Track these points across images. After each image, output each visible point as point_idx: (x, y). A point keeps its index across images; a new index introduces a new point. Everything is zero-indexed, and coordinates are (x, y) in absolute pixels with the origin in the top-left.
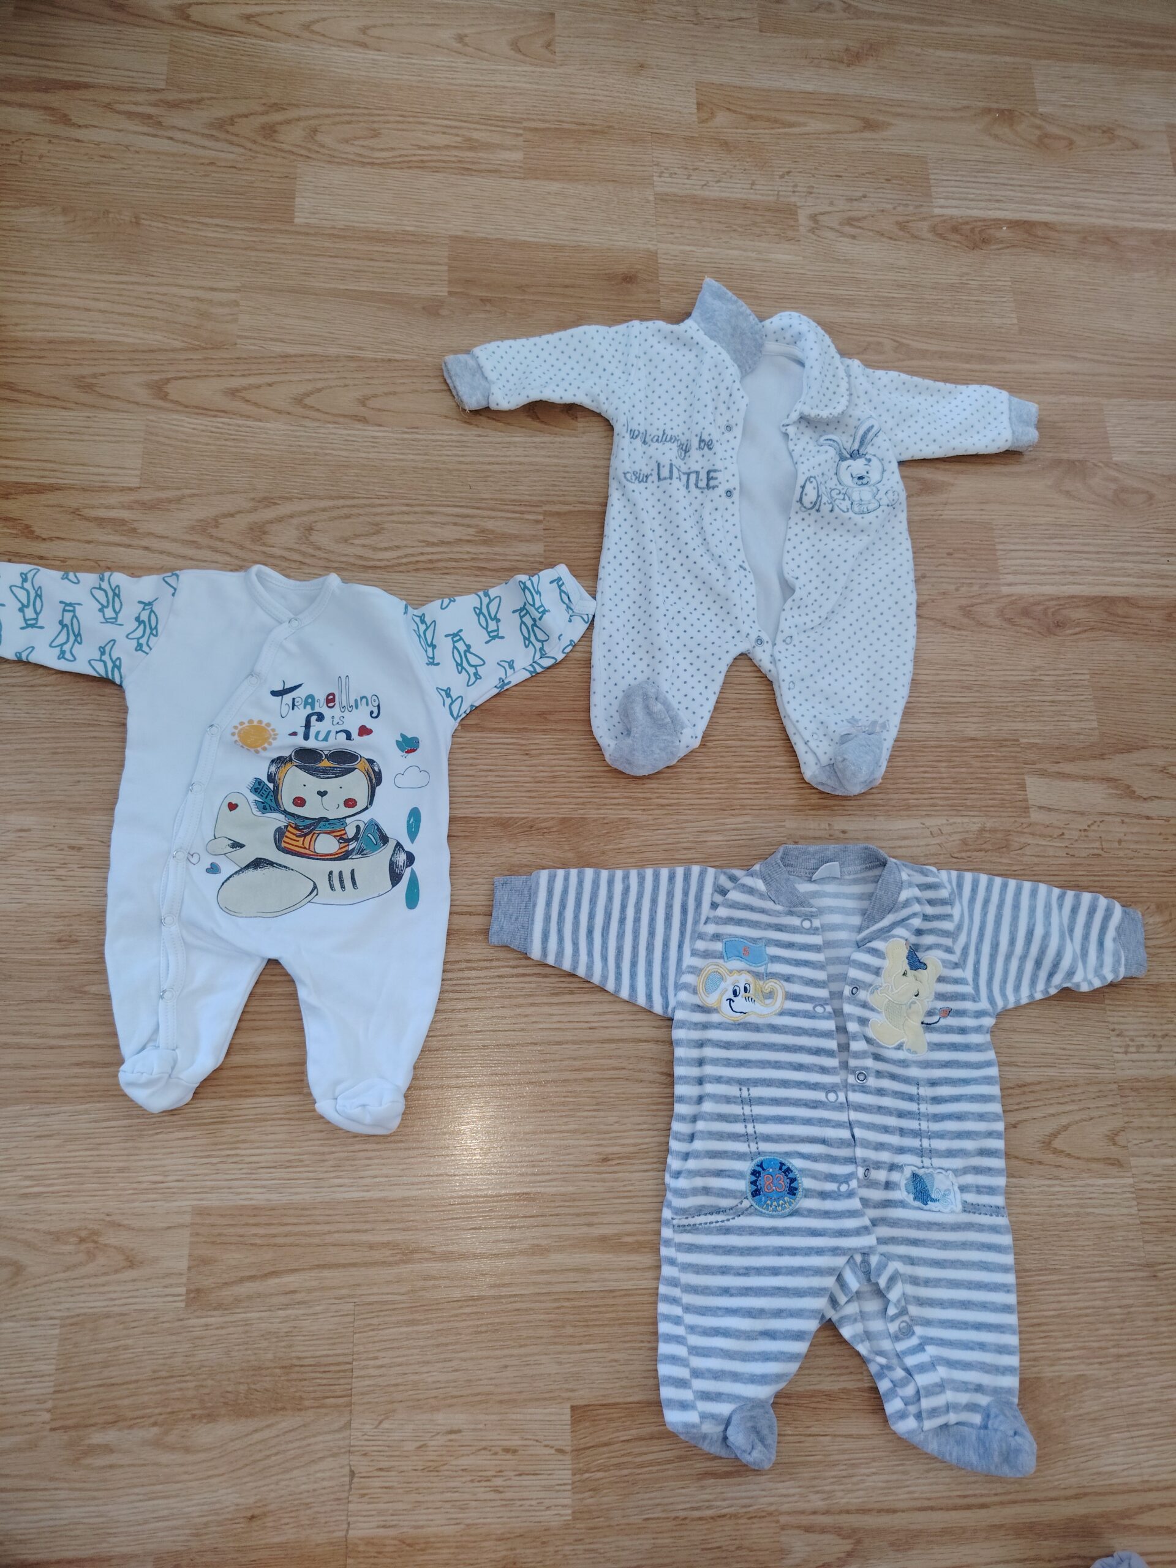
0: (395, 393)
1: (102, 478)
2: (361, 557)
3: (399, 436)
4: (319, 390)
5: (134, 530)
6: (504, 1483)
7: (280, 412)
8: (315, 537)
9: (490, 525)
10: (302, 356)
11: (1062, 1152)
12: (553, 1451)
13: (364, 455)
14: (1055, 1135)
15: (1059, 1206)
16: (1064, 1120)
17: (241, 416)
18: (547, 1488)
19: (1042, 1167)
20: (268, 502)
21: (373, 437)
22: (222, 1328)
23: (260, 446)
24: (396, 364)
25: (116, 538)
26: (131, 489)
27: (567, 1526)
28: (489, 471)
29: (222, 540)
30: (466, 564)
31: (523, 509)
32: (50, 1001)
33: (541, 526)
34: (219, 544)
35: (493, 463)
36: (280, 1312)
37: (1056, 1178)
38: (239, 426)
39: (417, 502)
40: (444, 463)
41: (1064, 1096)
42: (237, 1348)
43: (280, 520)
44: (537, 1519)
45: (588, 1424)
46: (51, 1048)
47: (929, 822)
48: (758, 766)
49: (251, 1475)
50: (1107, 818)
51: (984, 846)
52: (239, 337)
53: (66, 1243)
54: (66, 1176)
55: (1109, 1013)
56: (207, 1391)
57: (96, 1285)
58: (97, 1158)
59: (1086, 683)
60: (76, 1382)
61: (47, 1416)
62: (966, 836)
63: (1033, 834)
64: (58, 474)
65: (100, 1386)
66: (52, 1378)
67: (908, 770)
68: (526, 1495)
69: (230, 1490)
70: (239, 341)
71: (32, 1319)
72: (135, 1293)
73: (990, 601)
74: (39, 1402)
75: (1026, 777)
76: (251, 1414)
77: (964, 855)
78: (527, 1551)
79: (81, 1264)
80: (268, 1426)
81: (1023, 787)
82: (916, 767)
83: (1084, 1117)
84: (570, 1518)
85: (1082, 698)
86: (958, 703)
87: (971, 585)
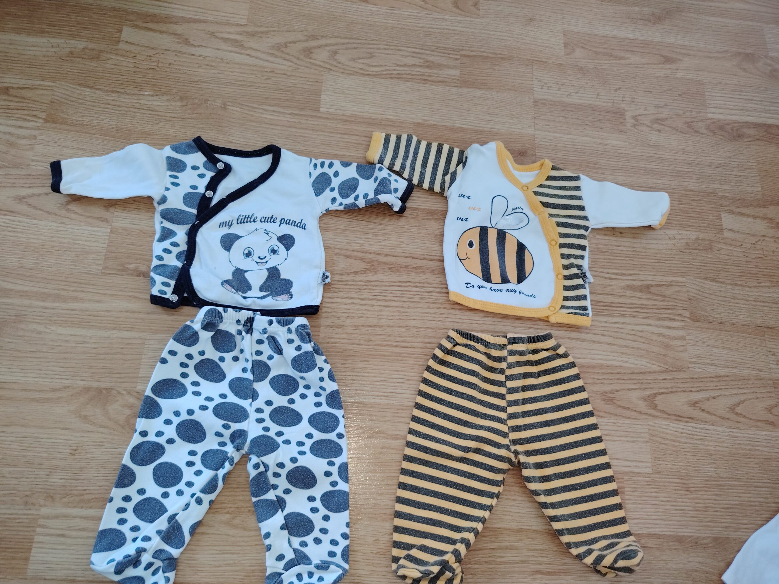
1: (227, 19)
2: (361, 69)
3: (384, 10)
5: (243, 45)
8: (338, 57)
9: (431, 58)
11: (741, 414)
13: (366, 19)
14: (737, 405)
15: (739, 444)
16: (742, 398)
19: (729, 422)
20: (314, 37)
21: (371, 10)
23: (311, 10)
25: (234, 49)
26: (242, 25)
28: (432, 32)
29: (288, 54)
30: (417, 77)
31: (450, 52)
33: (459, 61)
34: (287, 56)
35: (434, 28)
37: (737, 428)
39: (393, 44)
40: (408, 26)
41: (742, 385)
43: (319, 47)
47: (668, 232)
50: (766, 239)
51: (698, 247)
55: (767, 342)
59: (755, 167)
62: (688, 241)
63: (726, 244)
64: (204, 15)
73: (702, 121)
75: (722, 213)
77: (687, 251)
81: (720, 218)
83: (753, 397)
85: (753, 175)
86: (684, 171)
87: (691, 111)
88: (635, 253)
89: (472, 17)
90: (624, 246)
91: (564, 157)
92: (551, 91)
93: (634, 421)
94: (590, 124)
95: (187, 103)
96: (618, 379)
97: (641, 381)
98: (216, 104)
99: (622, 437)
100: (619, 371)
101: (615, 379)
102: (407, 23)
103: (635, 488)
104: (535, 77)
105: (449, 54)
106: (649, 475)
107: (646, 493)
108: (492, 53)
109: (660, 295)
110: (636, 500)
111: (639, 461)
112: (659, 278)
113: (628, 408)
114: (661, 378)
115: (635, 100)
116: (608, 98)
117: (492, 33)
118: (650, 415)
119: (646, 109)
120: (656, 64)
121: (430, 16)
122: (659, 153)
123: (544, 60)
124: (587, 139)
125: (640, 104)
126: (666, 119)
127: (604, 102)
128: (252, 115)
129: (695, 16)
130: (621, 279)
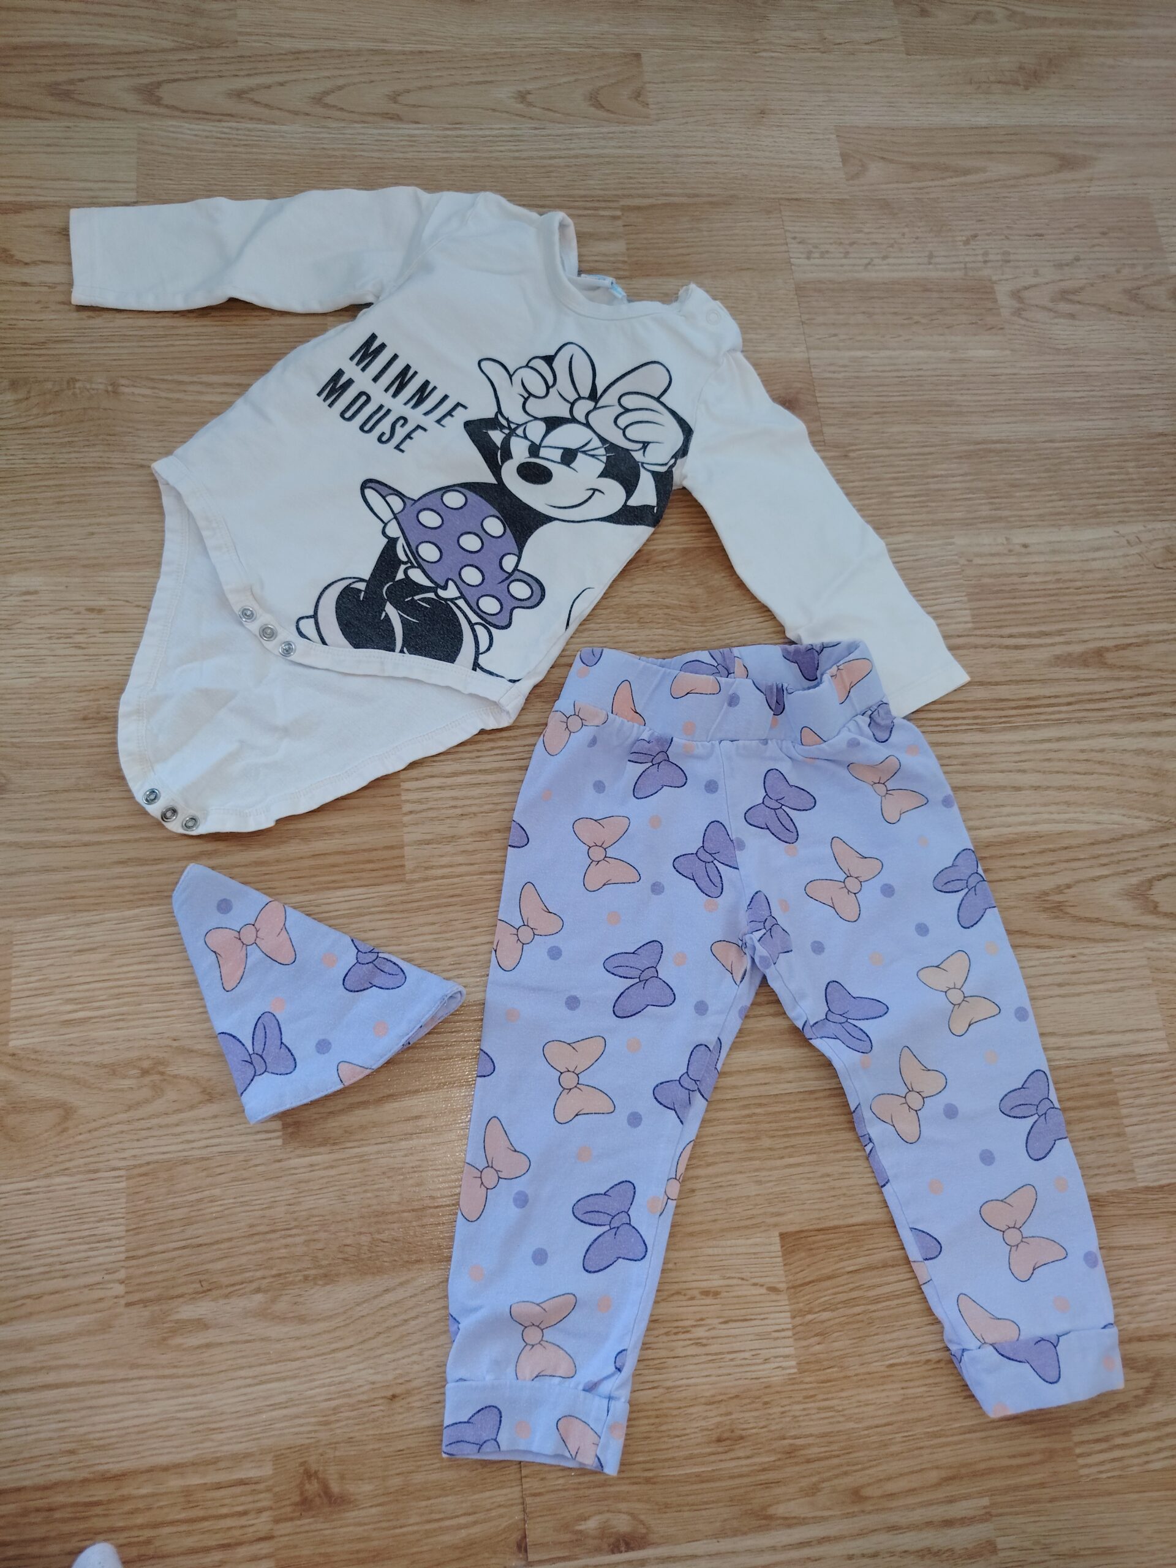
0: (431, 87)
1: (91, 194)
3: (439, 132)
4: (340, 88)
6: (707, 1334)
7: (296, 113)
10: (316, 51)
12: (763, 1291)
13: (401, 155)
17: (251, 119)
18: (761, 1336)
21: (409, 135)
22: (332, 1167)
23: (276, 151)
24: (429, 56)
27: (792, 1381)
28: (550, 166)
31: (596, 204)
32: (79, 790)
33: (620, 223)
35: (555, 158)
36: (403, 1143)
38: (249, 130)
40: (497, 159)
42: (353, 1190)
44: (754, 1375)
45: (803, 1254)
46: (85, 845)
47: (1124, 529)
48: (913, 477)
49: (387, 1345)
52: (240, 33)
53: (124, 1077)
54: (118, 996)
56: (320, 1246)
57: (167, 1126)
58: (154, 973)
60: (152, 1245)
61: (120, 1289)
62: (1168, 543)
64: (37, 191)
65: (184, 1248)
66: (123, 1242)
67: (1091, 472)
68: (737, 1346)
69: (361, 1366)
70: (239, 38)
71: (90, 1171)
72: (218, 1132)
73: (1159, 283)
74: (109, 1272)
76: (380, 1271)
77: (1169, 564)
78: (747, 1415)
79: (147, 1101)
80: (401, 1284)
82: (1099, 468)
84: (795, 1370)
86: (1138, 395)
87: (1133, 266)
88: (1061, 585)
89: (634, 124)
90: (1036, 573)
91: (881, 399)
92: (827, 262)
93: (1115, 947)
94: (923, 321)
95: (29, 392)
96: (1067, 861)
97: (1115, 858)
98: (94, 386)
99: (1095, 983)
100: (1066, 842)
101: (1061, 861)
102: (494, 155)
103: (1138, 1088)
104: (788, 234)
105: (596, 209)
106: (1163, 1057)
107: (1164, 1095)
108: (689, 196)
109: (1129, 668)
110: (1144, 1115)
111: (1139, 1030)
112: (1120, 631)
113: (1098, 920)
114: (1157, 843)
115: (1012, 257)
116: (954, 259)
117: (684, 151)
118: (1146, 927)
119: (1036, 273)
120: (1044, 175)
121: (544, 132)
122: (1080, 363)
123: (803, 196)
124: (921, 353)
125: (1021, 264)
126: (1082, 288)
127: (945, 270)
128: (178, 400)
129: (1110, 61)
130: (1041, 646)
